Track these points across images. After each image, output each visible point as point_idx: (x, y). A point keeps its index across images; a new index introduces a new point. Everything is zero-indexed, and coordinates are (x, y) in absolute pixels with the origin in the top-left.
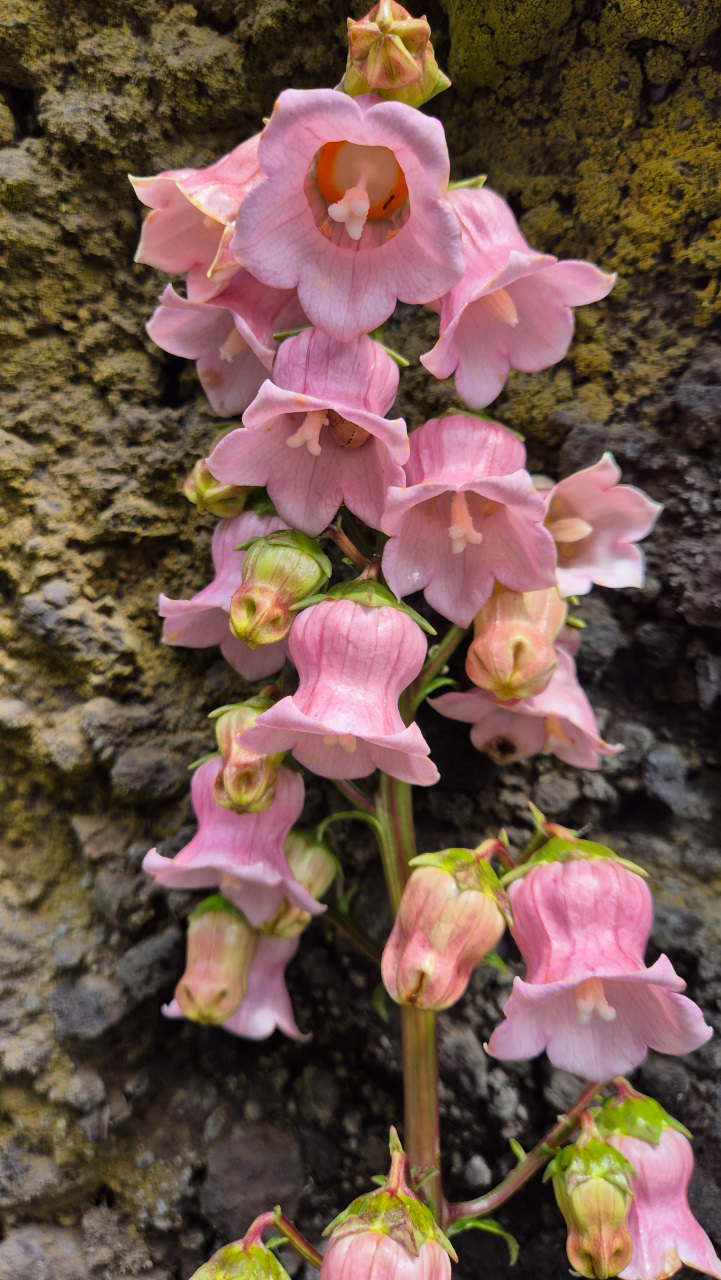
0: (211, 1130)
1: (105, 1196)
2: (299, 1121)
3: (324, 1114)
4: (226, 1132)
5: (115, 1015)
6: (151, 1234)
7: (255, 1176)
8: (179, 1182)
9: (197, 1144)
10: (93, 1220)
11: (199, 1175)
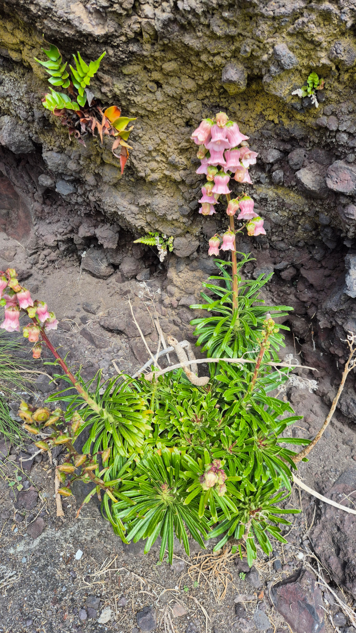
0: (203, 222)
1: (188, 232)
2: (215, 220)
3: (219, 218)
4: (205, 222)
5: (189, 211)
6: (196, 236)
7: (210, 228)
8: (199, 229)
9: (201, 225)
10: (187, 235)
11: (202, 228)
